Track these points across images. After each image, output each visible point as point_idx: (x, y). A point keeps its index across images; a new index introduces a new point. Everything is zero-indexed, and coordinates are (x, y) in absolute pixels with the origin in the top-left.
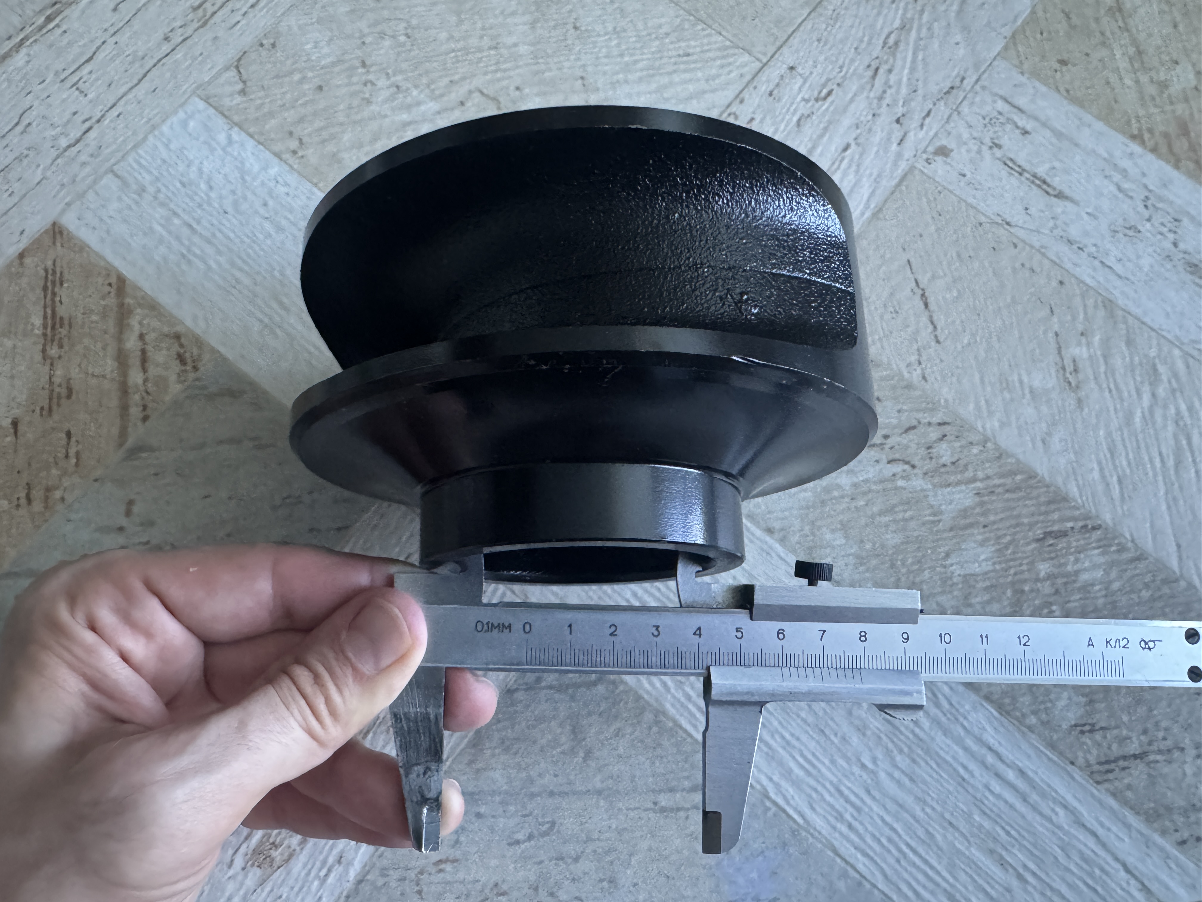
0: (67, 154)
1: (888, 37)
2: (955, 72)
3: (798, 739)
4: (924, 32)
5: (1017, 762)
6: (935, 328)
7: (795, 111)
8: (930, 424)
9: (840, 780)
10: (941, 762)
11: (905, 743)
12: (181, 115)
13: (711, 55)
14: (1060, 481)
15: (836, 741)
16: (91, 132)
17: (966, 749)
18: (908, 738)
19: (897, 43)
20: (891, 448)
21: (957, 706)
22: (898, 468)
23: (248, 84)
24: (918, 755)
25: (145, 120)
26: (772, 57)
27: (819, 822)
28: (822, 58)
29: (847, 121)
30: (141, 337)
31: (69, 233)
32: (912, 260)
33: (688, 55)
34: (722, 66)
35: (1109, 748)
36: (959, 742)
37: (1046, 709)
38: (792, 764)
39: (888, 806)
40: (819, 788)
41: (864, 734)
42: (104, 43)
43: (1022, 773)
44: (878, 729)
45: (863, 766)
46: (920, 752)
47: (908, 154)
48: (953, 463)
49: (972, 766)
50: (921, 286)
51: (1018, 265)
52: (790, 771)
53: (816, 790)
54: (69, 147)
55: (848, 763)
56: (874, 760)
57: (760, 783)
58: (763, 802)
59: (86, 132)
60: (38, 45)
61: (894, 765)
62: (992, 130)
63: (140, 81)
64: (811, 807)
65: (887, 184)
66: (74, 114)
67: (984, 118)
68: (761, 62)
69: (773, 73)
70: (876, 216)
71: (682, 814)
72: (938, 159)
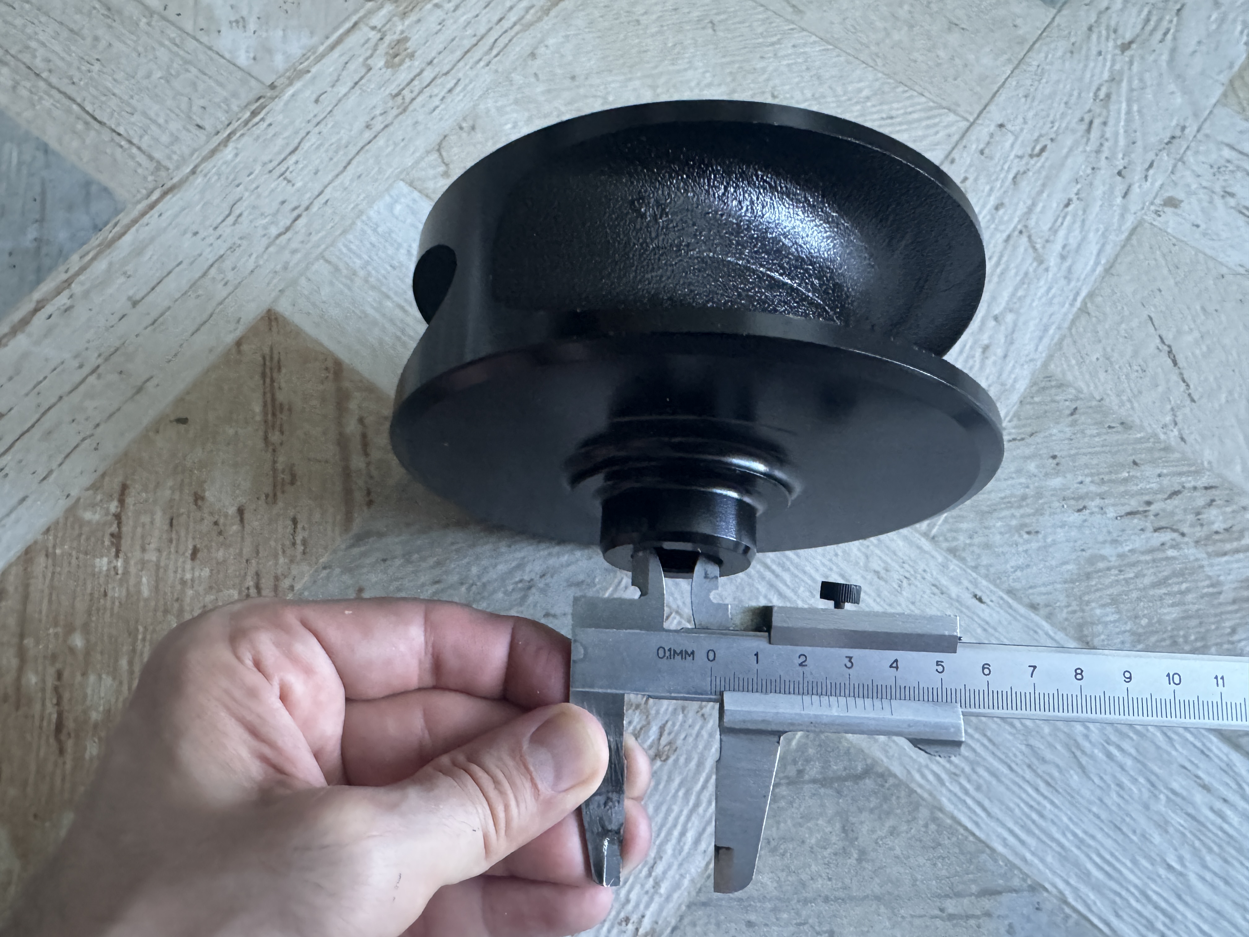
0: (278, 242)
1: (1099, 89)
2: (1175, 121)
3: (1093, 837)
4: (1136, 83)
6: (1188, 385)
7: (1009, 168)
8: (1195, 488)
9: (1146, 884)
11: (1213, 841)
12: (387, 199)
13: (915, 116)
15: (1134, 838)
16: (301, 219)
18: (1217, 835)
19: (1108, 96)
20: (1156, 515)
22: (1166, 537)
23: (451, 166)
24: (1231, 855)
25: (352, 206)
26: (978, 116)
28: (1031, 114)
29: (1066, 176)
30: (361, 420)
31: (285, 319)
32: (1152, 315)
34: (930, 126)
38: (1090, 866)
39: (1204, 914)
40: (1124, 893)
41: (1167, 832)
42: (308, 133)
44: (1182, 825)
45: (1170, 867)
46: (1233, 852)
47: (1134, 206)
48: (1226, 530)
50: (1167, 343)
52: (1088, 874)
53: (1119, 895)
54: (280, 235)
55: (1152, 864)
56: (1181, 859)
57: (1056, 887)
58: (1063, 910)
59: (296, 219)
60: (245, 139)
61: (1205, 867)
62: (1222, 178)
63: (345, 167)
64: (1118, 915)
65: (1116, 238)
66: (283, 202)
67: (1212, 167)
68: (967, 120)
69: (982, 131)
70: (1109, 270)
71: (972, 922)
72: (1166, 209)
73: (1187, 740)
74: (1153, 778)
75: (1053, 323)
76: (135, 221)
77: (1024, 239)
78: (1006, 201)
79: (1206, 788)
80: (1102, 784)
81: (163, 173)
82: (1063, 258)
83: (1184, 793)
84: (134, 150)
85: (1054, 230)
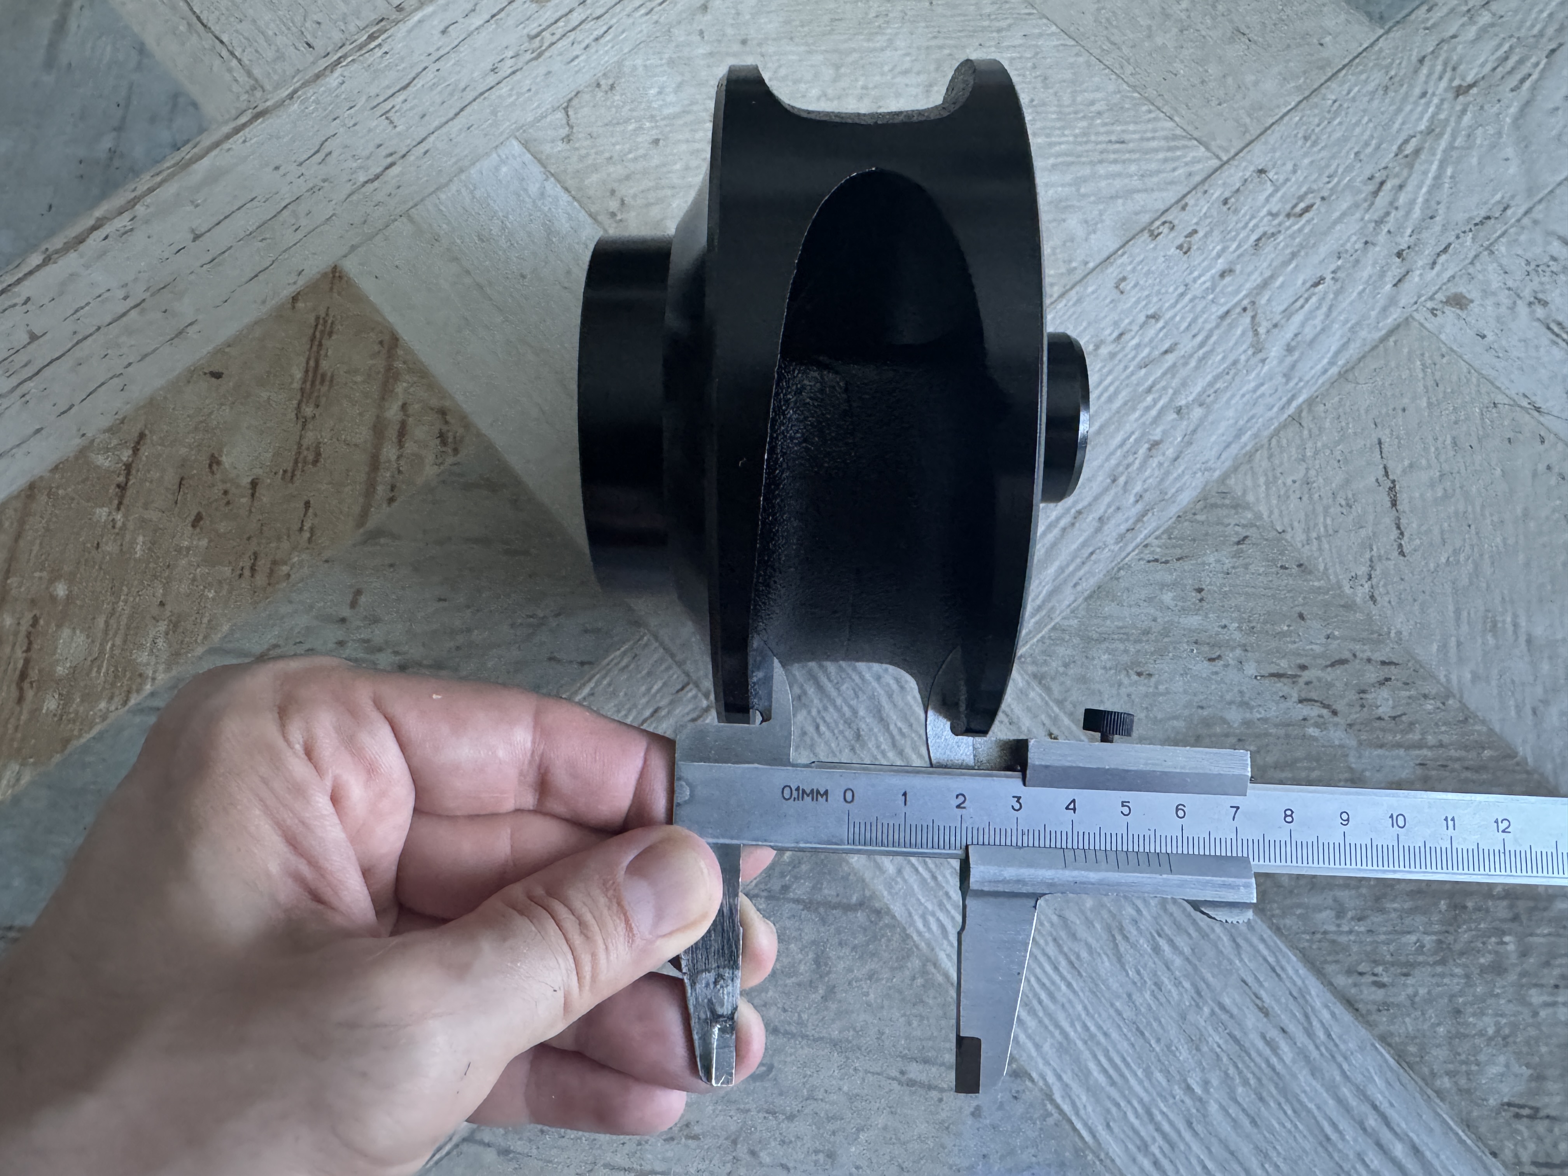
0: (363, 190)
1: (1406, 142)
2: (1498, 197)
3: (1106, 1034)
4: (1460, 141)
5: (1411, 1134)
6: (1402, 534)
7: (1256, 226)
8: (1369, 660)
9: (1152, 1100)
10: (1300, 1109)
11: (1253, 1073)
12: (495, 158)
13: (1154, 144)
14: (1549, 767)
15: (1158, 1049)
16: (394, 168)
17: (1341, 1101)
18: (1260, 1068)
19: (1417, 152)
20: (1308, 683)
21: (1337, 1041)
22: (1313, 711)
23: (575, 130)
24: (1270, 1093)
25: (454, 160)
26: (1237, 154)
27: (1115, 1149)
28: (1306, 161)
29: (1325, 249)
30: (404, 407)
31: (349, 278)
32: (1386, 440)
33: (1123, 142)
34: (1166, 160)
35: (1555, 1145)
36: (1332, 1089)
37: (1469, 1072)
38: (1092, 1065)
39: (1213, 1150)
40: (1123, 1104)
41: (1198, 1049)
42: (426, 68)
43: (1416, 1151)
44: (1219, 1046)
45: (1189, 1089)
46: (1273, 1090)
47: (1406, 298)
48: (1394, 718)
49: (1343, 1125)
50: (1391, 477)
51: (1541, 467)
52: (1088, 1073)
53: (1118, 1105)
54: (366, 183)
55: (1168, 1080)
56: (1206, 1084)
57: (1045, 1080)
58: (1045, 1105)
59: (387, 168)
60: (355, 66)
61: (1233, 1099)
62: (1536, 280)
63: (457, 114)
64: (1108, 1127)
65: (1369, 335)
66: (379, 146)
67: (1528, 263)
68: (1219, 158)
69: (1234, 176)
70: (1343, 375)
71: (934, 1094)
72: (1447, 309)
73: (1258, 951)
74: (1202, 985)
75: (1250, 428)
76: (217, 144)
77: (1246, 320)
78: (1238, 268)
79: (1265, 1012)
80: (1137, 978)
81: (258, 94)
82: (1289, 349)
83: (1235, 1011)
84: (234, 62)
85: (1288, 313)
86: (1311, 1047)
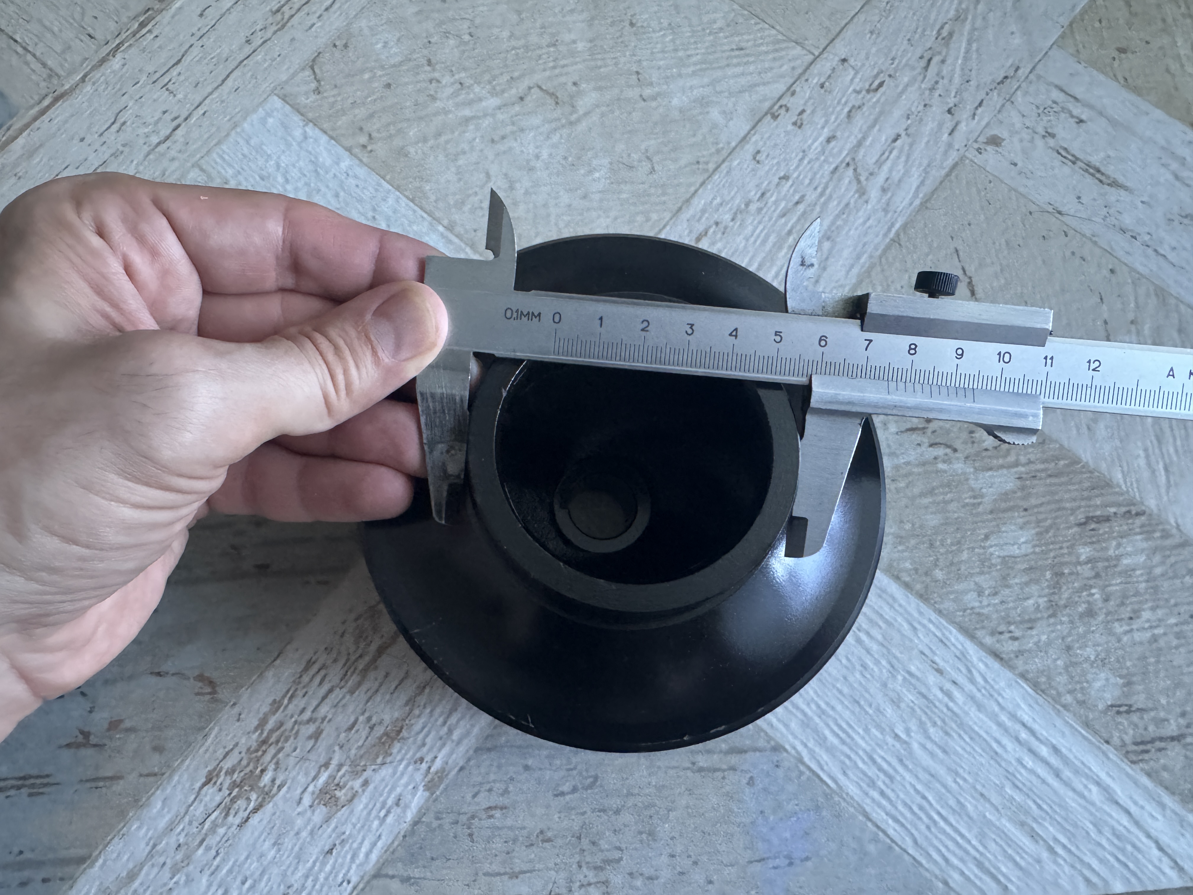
0: (158, 149)
1: (942, 28)
2: (1010, 61)
3: (833, 708)
4: (979, 23)
5: (1051, 739)
7: (846, 103)
9: (874, 750)
10: (974, 736)
11: (939, 717)
12: (261, 112)
13: (764, 48)
14: (1103, 466)
15: (871, 712)
16: (180, 129)
17: (1000, 724)
18: (942, 712)
19: (951, 34)
20: (934, 432)
21: (992, 683)
22: (940, 451)
23: (322, 83)
24: (952, 728)
25: (228, 117)
26: (824, 50)
27: (852, 789)
28: (874, 50)
29: (897, 113)
32: (960, 248)
33: (742, 49)
34: (774, 59)
35: (1146, 729)
36: (994, 717)
37: (1082, 688)
38: (827, 733)
39: (920, 776)
40: (853, 756)
41: (898, 707)
42: (191, 46)
43: (1056, 750)
44: (913, 702)
45: (897, 737)
46: (954, 726)
47: (958, 143)
48: (996, 448)
49: (1005, 741)
50: (968, 274)
51: (1068, 254)
52: (825, 739)
53: (849, 758)
54: (159, 144)
55: (882, 734)
56: (908, 731)
57: (794, 748)
58: (798, 767)
59: (175, 129)
60: (133, 50)
61: (929, 738)
62: (1045, 119)
63: (224, 81)
64: (845, 773)
65: (938, 174)
66: (165, 112)
67: (1038, 107)
68: (813, 54)
69: (825, 66)
70: (924, 205)
71: (719, 774)
72: (989, 148)
73: (929, 630)
74: (894, 661)
75: (866, 252)
76: (27, 126)
77: (850, 172)
78: (838, 134)
79: (940, 671)
80: (848, 665)
81: (55, 81)
82: (884, 190)
83: (920, 675)
84: (29, 57)
85: (879, 163)
86: (975, 690)
